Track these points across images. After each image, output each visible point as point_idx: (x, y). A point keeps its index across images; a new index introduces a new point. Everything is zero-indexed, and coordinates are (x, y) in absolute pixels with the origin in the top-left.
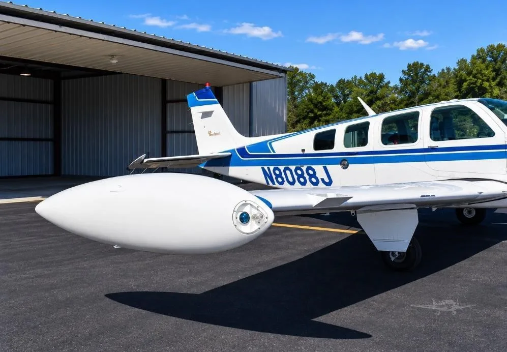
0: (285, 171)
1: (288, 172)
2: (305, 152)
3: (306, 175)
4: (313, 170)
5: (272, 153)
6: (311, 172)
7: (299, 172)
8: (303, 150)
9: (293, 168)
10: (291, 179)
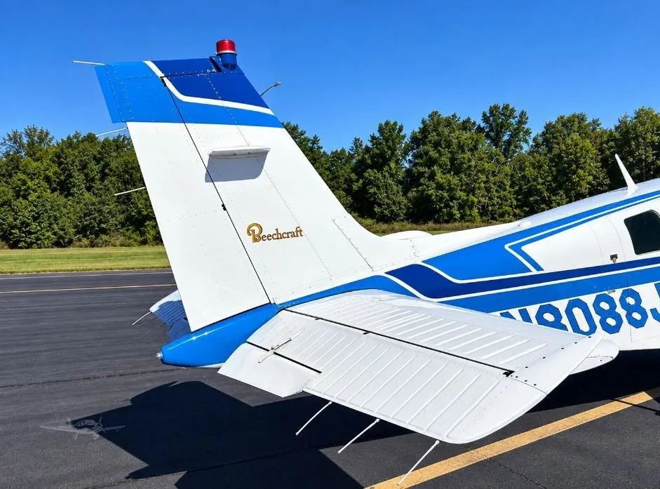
0: (569, 312)
1: (577, 312)
2: (618, 261)
3: (620, 310)
4: (636, 295)
5: (534, 272)
6: (631, 301)
7: (605, 306)
8: (614, 257)
9: (589, 299)
10: (584, 326)
